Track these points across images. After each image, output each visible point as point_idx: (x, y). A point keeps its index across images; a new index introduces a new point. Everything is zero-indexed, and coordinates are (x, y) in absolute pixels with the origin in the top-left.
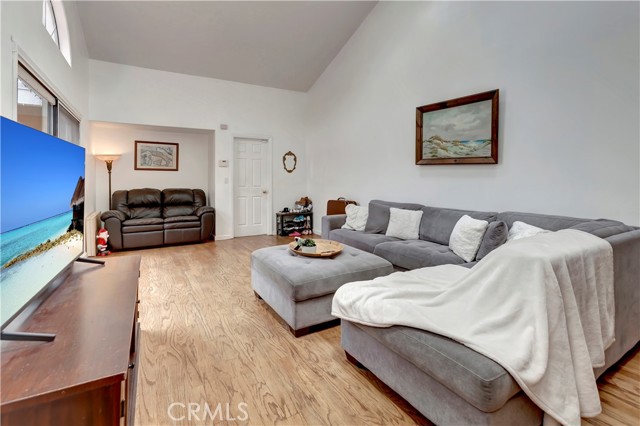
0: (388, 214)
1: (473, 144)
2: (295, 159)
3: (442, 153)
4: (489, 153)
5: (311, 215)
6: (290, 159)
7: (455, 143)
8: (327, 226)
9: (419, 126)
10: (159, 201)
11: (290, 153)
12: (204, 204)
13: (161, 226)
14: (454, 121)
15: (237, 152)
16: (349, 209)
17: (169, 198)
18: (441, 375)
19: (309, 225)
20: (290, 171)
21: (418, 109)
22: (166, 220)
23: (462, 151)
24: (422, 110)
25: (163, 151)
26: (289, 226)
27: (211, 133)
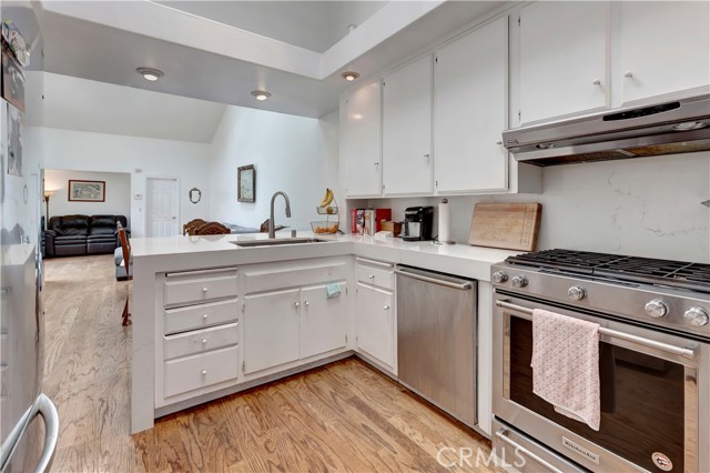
1: (250, 192)
2: (200, 194)
3: (245, 196)
6: (195, 194)
7: (247, 190)
9: (239, 179)
10: (87, 223)
11: (195, 189)
13: (84, 241)
14: (247, 178)
15: (149, 188)
17: (94, 222)
20: (195, 203)
24: (240, 169)
25: (92, 187)
27: (129, 175)
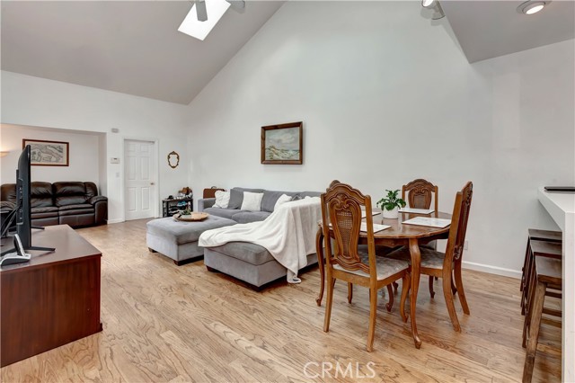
0: (242, 196)
1: (291, 152)
2: (178, 158)
3: (276, 157)
4: (298, 159)
5: (191, 201)
6: (173, 159)
7: (283, 151)
8: (202, 206)
9: (263, 139)
10: (50, 192)
11: (173, 153)
12: (96, 194)
13: (56, 213)
14: (282, 138)
15: (126, 151)
16: (217, 194)
17: (60, 190)
18: (244, 257)
19: (189, 208)
20: (174, 167)
21: (263, 128)
22: (61, 208)
23: (286, 156)
24: (265, 129)
25: (52, 149)
26: (173, 210)
